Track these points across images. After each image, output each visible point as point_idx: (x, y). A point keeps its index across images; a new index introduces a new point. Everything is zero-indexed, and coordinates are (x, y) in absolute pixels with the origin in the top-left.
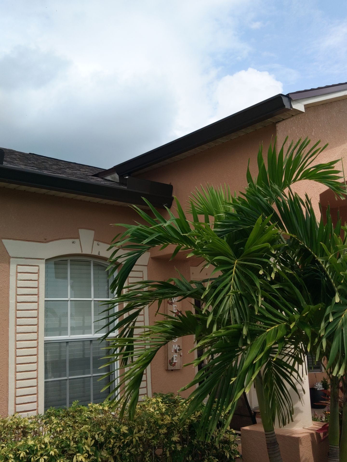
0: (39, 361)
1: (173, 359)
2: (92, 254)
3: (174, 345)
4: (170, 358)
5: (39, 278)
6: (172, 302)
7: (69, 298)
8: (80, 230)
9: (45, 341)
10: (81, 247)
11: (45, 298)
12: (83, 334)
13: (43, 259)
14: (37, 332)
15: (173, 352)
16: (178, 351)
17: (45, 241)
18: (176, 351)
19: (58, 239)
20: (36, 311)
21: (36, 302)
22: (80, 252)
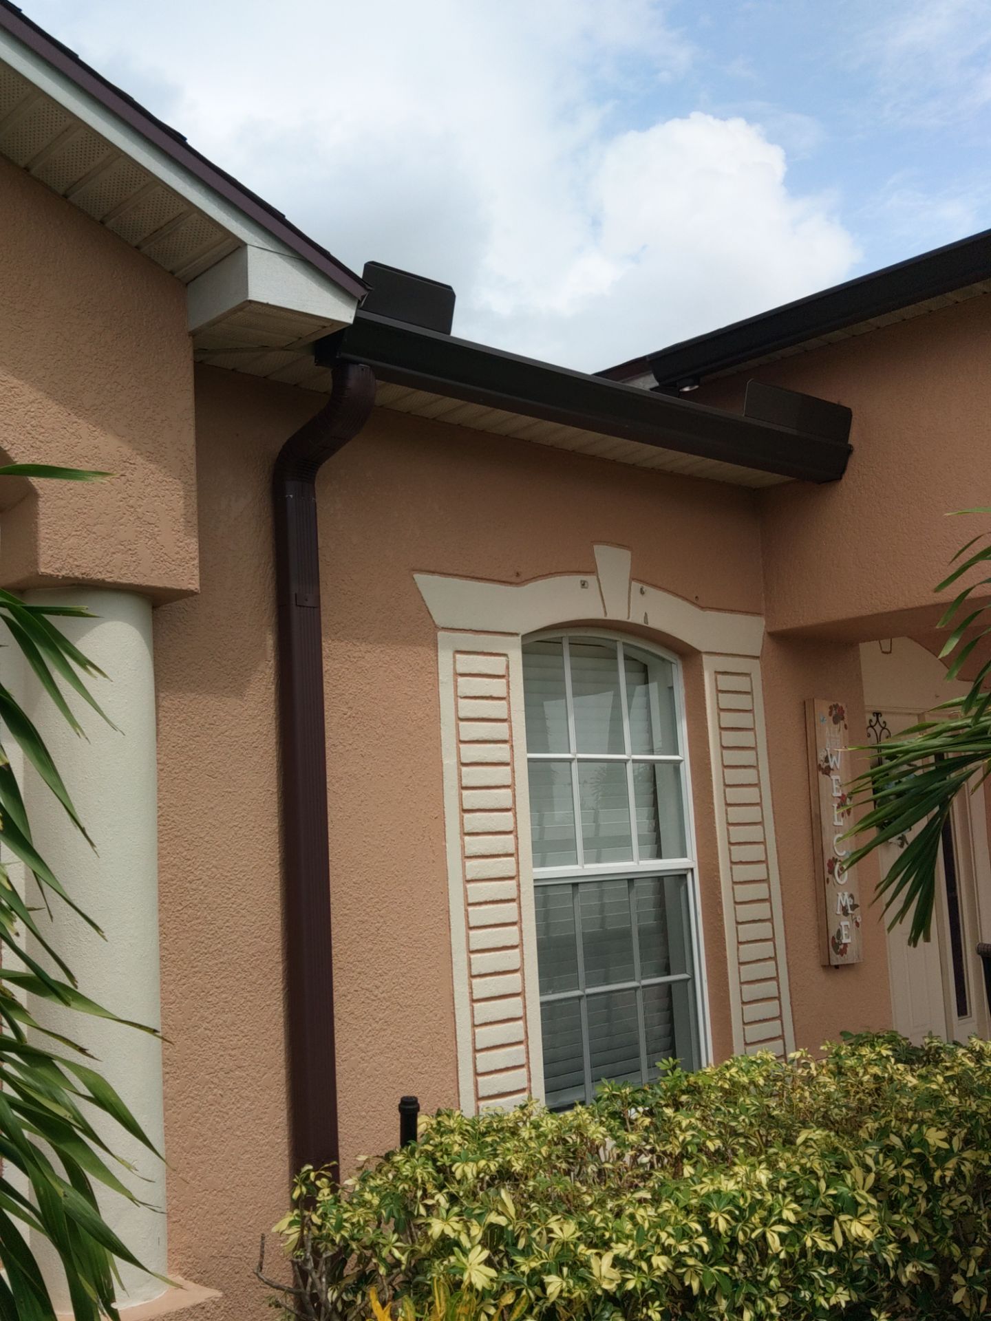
0: (524, 942)
1: (839, 932)
2: (630, 620)
3: (840, 894)
4: (833, 933)
5: (508, 693)
6: (829, 766)
7: (575, 754)
8: (596, 547)
9: (535, 880)
10: (603, 600)
11: (529, 751)
12: (598, 861)
13: (517, 634)
14: (515, 855)
15: (839, 913)
16: (850, 912)
17: (518, 580)
18: (845, 912)
19: (547, 575)
20: (509, 791)
21: (507, 764)
22: (601, 616)
